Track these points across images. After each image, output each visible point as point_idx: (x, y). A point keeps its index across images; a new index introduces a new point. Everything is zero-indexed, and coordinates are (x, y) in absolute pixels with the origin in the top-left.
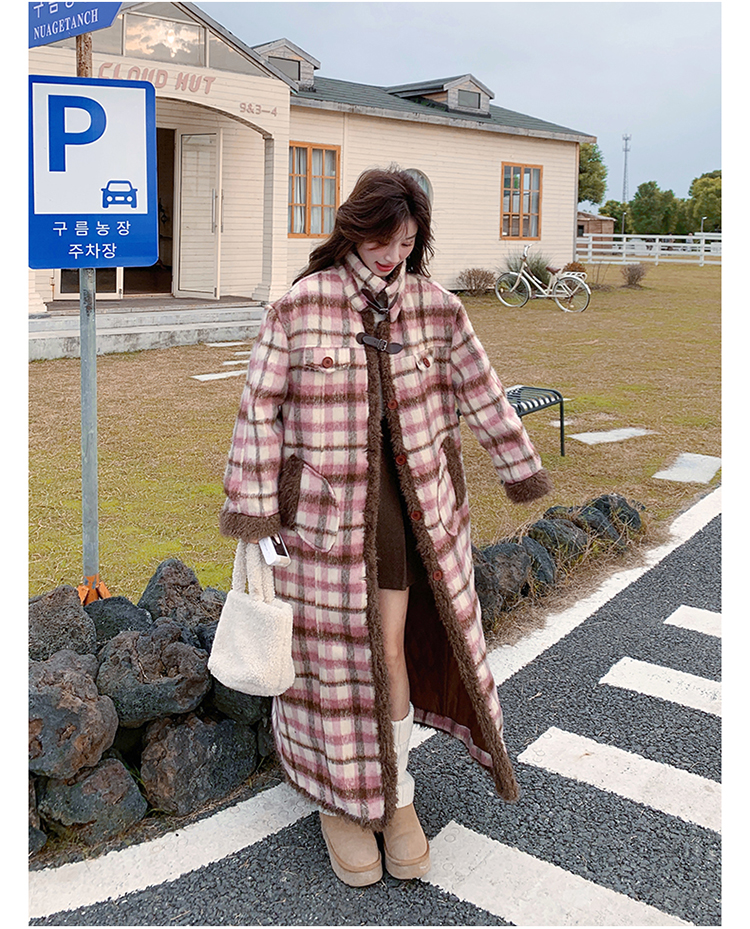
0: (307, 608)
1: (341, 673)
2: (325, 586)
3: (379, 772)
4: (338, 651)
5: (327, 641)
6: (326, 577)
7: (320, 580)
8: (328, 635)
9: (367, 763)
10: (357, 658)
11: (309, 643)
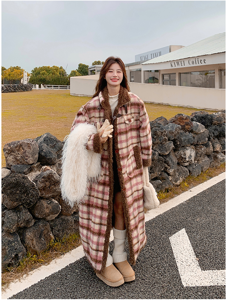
0: (92, 198)
1: (97, 220)
2: (98, 192)
3: (102, 255)
4: (98, 212)
5: (96, 209)
6: (99, 188)
7: (97, 189)
8: (97, 207)
9: (99, 252)
10: (103, 216)
11: (90, 208)
